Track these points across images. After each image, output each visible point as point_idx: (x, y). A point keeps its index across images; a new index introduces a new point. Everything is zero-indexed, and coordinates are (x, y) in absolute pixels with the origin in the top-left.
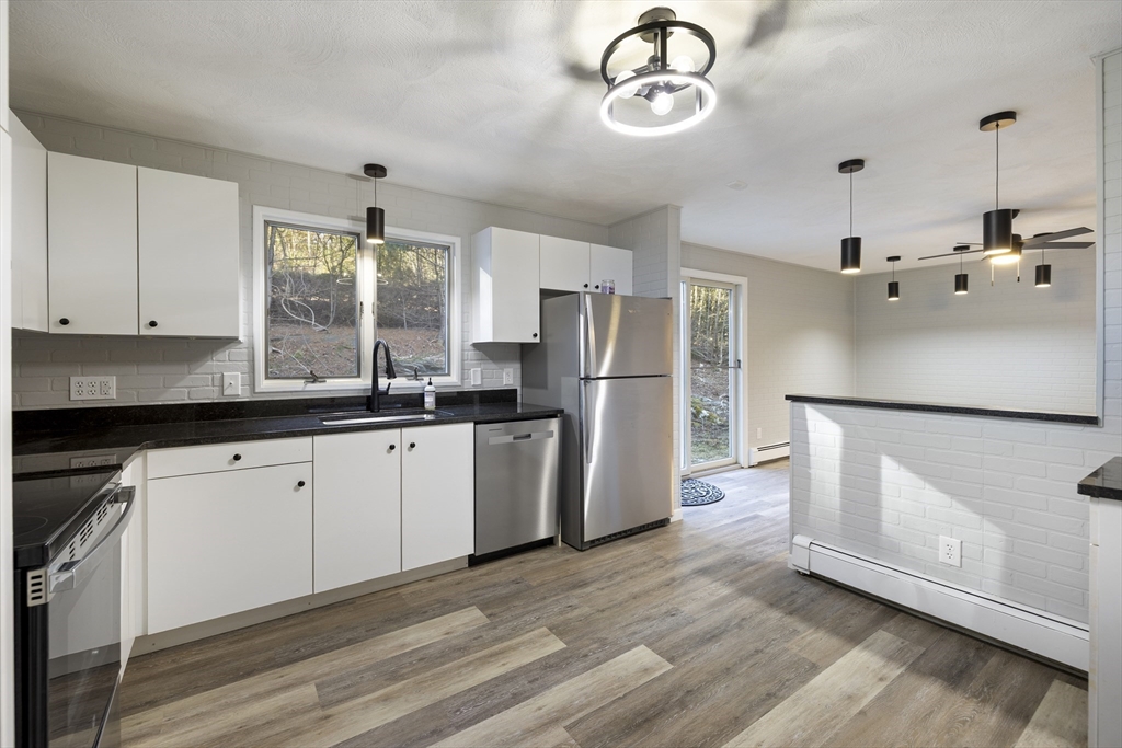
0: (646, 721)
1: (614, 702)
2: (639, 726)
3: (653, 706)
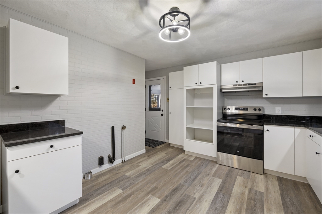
0: (178, 205)
1: (189, 208)
2: (179, 203)
3: (177, 210)
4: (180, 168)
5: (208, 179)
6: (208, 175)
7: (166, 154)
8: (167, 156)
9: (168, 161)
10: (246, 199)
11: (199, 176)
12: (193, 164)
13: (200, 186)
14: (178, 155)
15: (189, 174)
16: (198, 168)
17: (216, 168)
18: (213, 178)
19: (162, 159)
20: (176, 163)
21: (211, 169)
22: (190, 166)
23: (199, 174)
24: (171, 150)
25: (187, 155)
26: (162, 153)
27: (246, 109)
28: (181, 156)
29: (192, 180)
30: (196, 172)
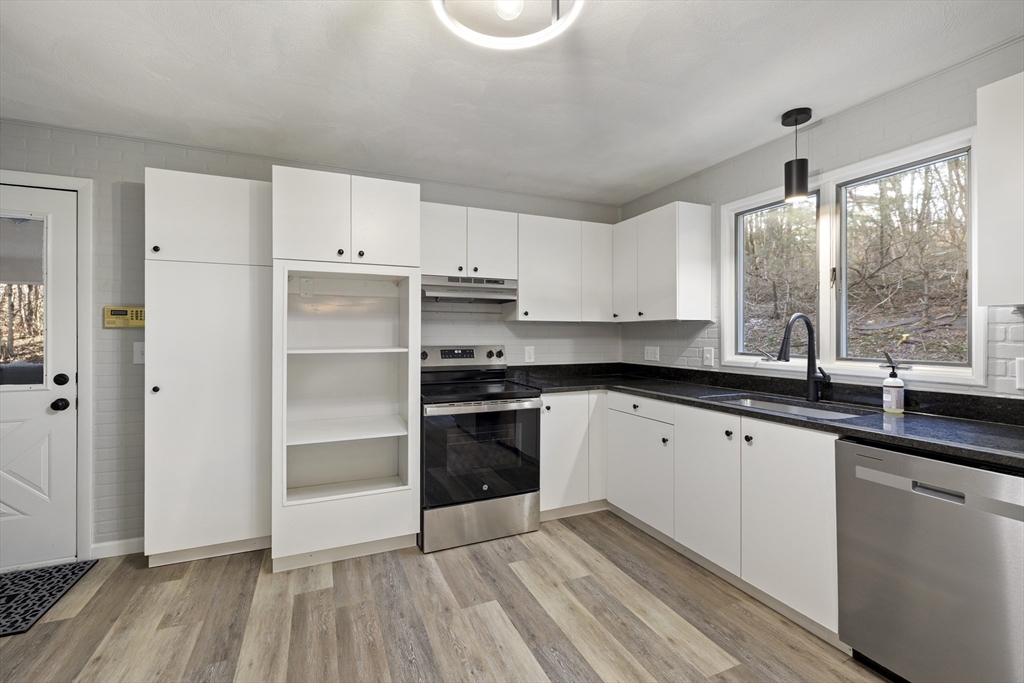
4: (326, 654)
5: (465, 626)
6: (447, 609)
7: (164, 624)
8: (187, 632)
9: (225, 657)
10: (592, 616)
11: (430, 635)
12: (355, 599)
13: (475, 671)
14: (246, 596)
15: (389, 652)
16: (391, 606)
17: (439, 571)
18: (470, 610)
19: (171, 666)
20: (278, 638)
21: (429, 583)
22: (352, 616)
23: (418, 626)
24: (172, 588)
25: (288, 573)
26: (132, 633)
27: (468, 353)
28: (264, 590)
29: (432, 671)
30: (403, 627)
